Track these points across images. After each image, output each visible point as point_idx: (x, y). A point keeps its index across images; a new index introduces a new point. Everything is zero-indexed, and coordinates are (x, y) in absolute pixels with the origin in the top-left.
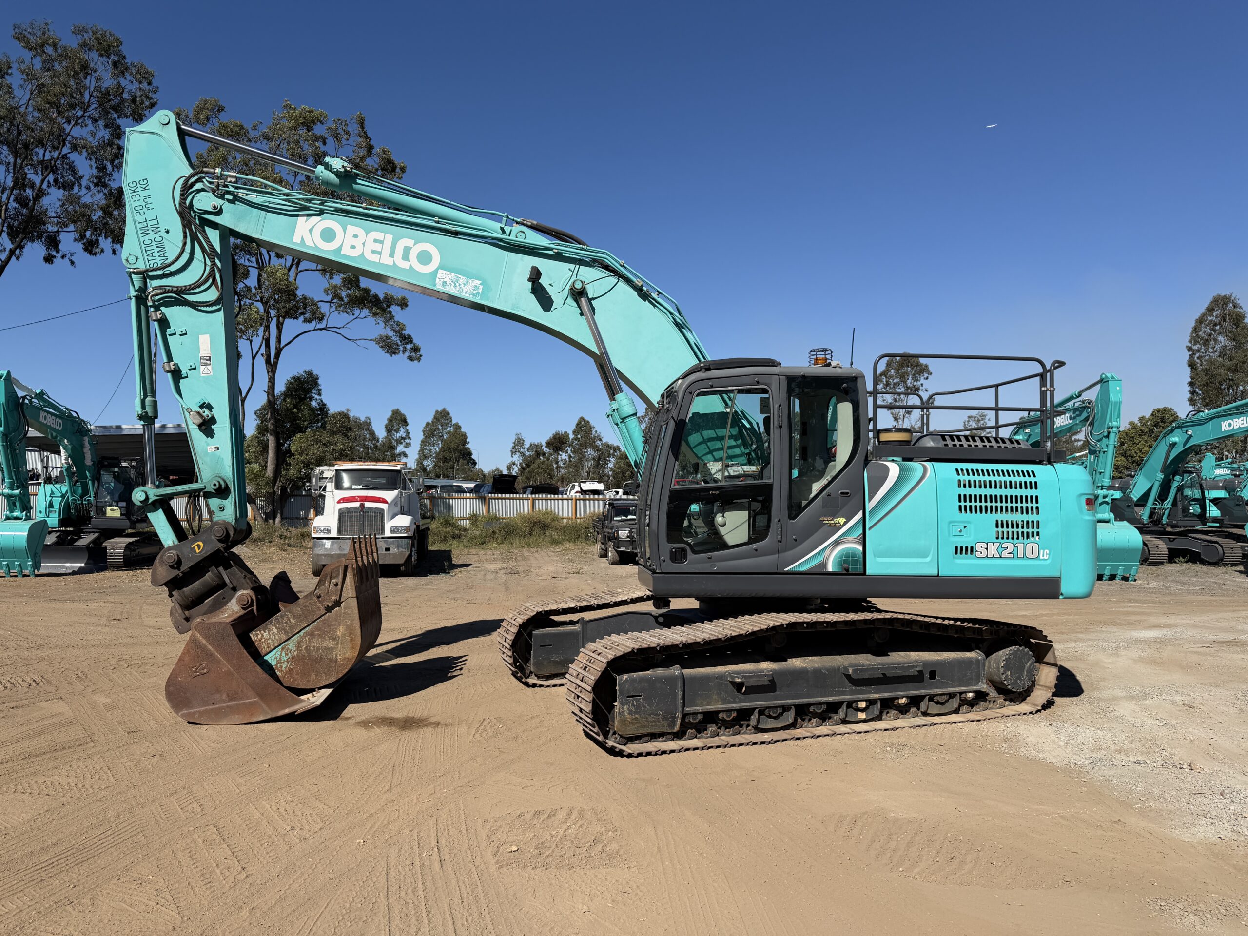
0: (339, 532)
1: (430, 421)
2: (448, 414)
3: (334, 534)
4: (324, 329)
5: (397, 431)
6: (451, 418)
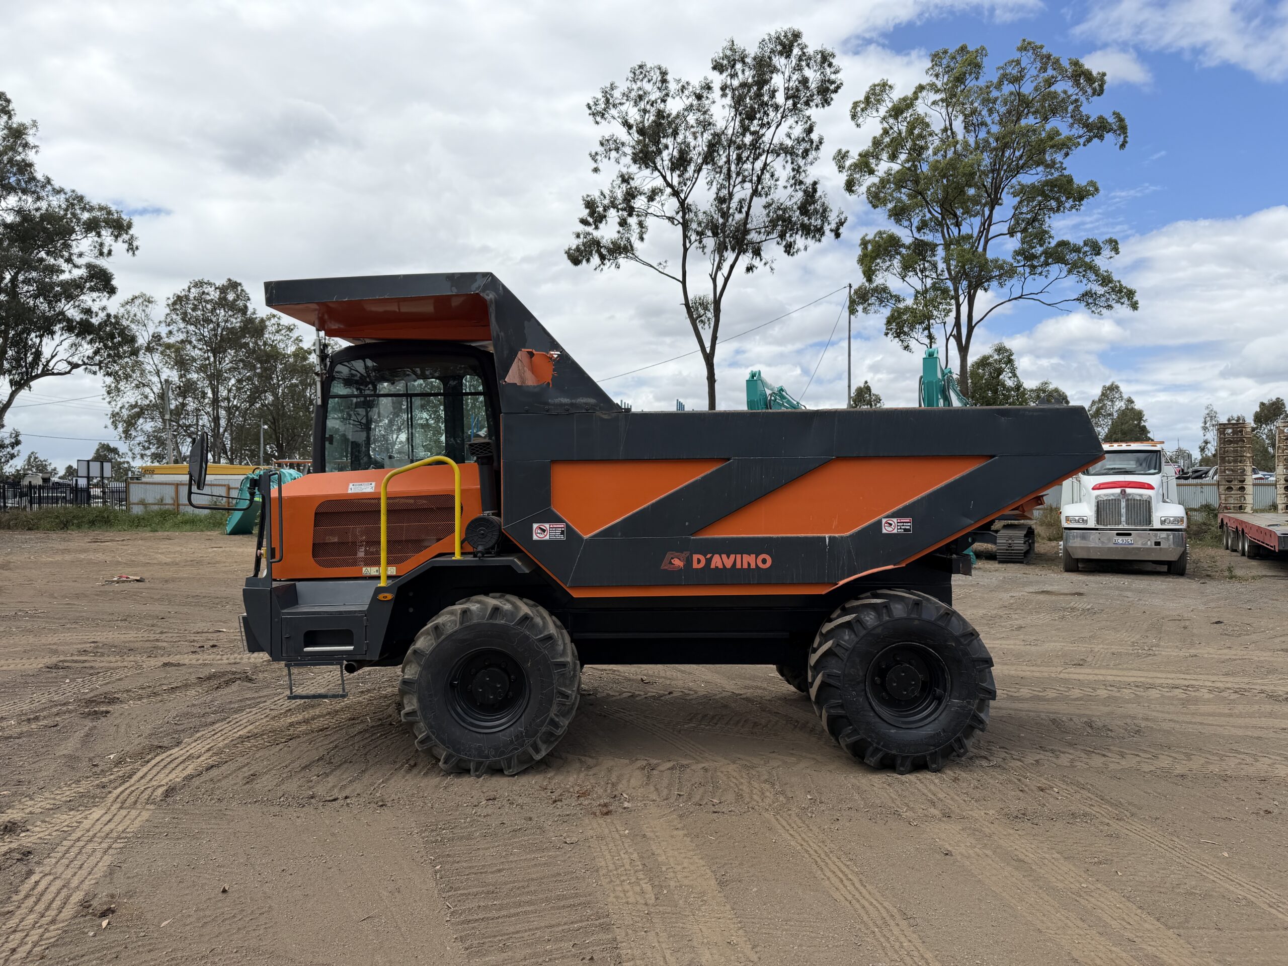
0: (1098, 521)
2: (1118, 388)
3: (1092, 523)
4: (1020, 297)
6: (1121, 392)
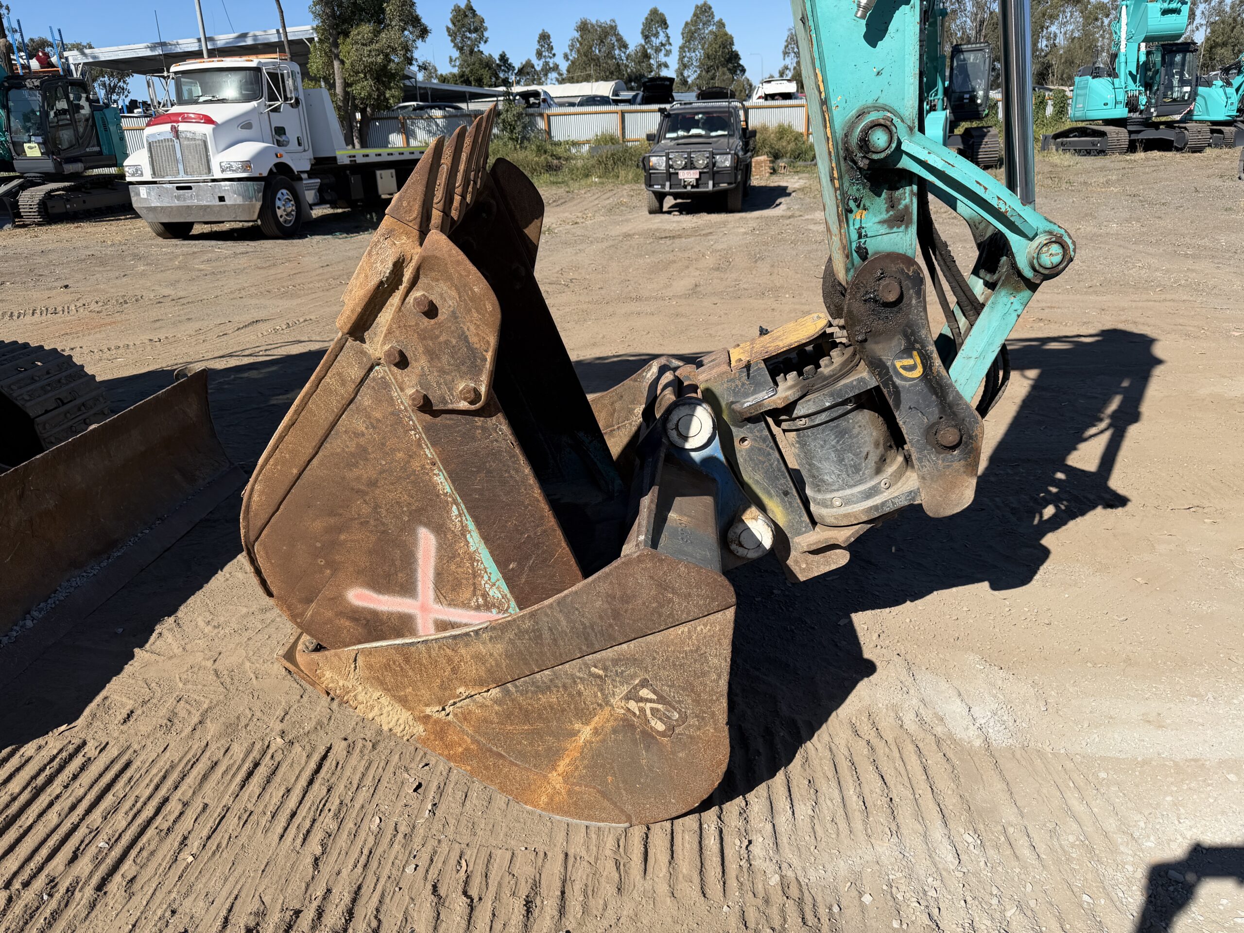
2: (710, 8)
5: (656, 35)
6: (712, 13)
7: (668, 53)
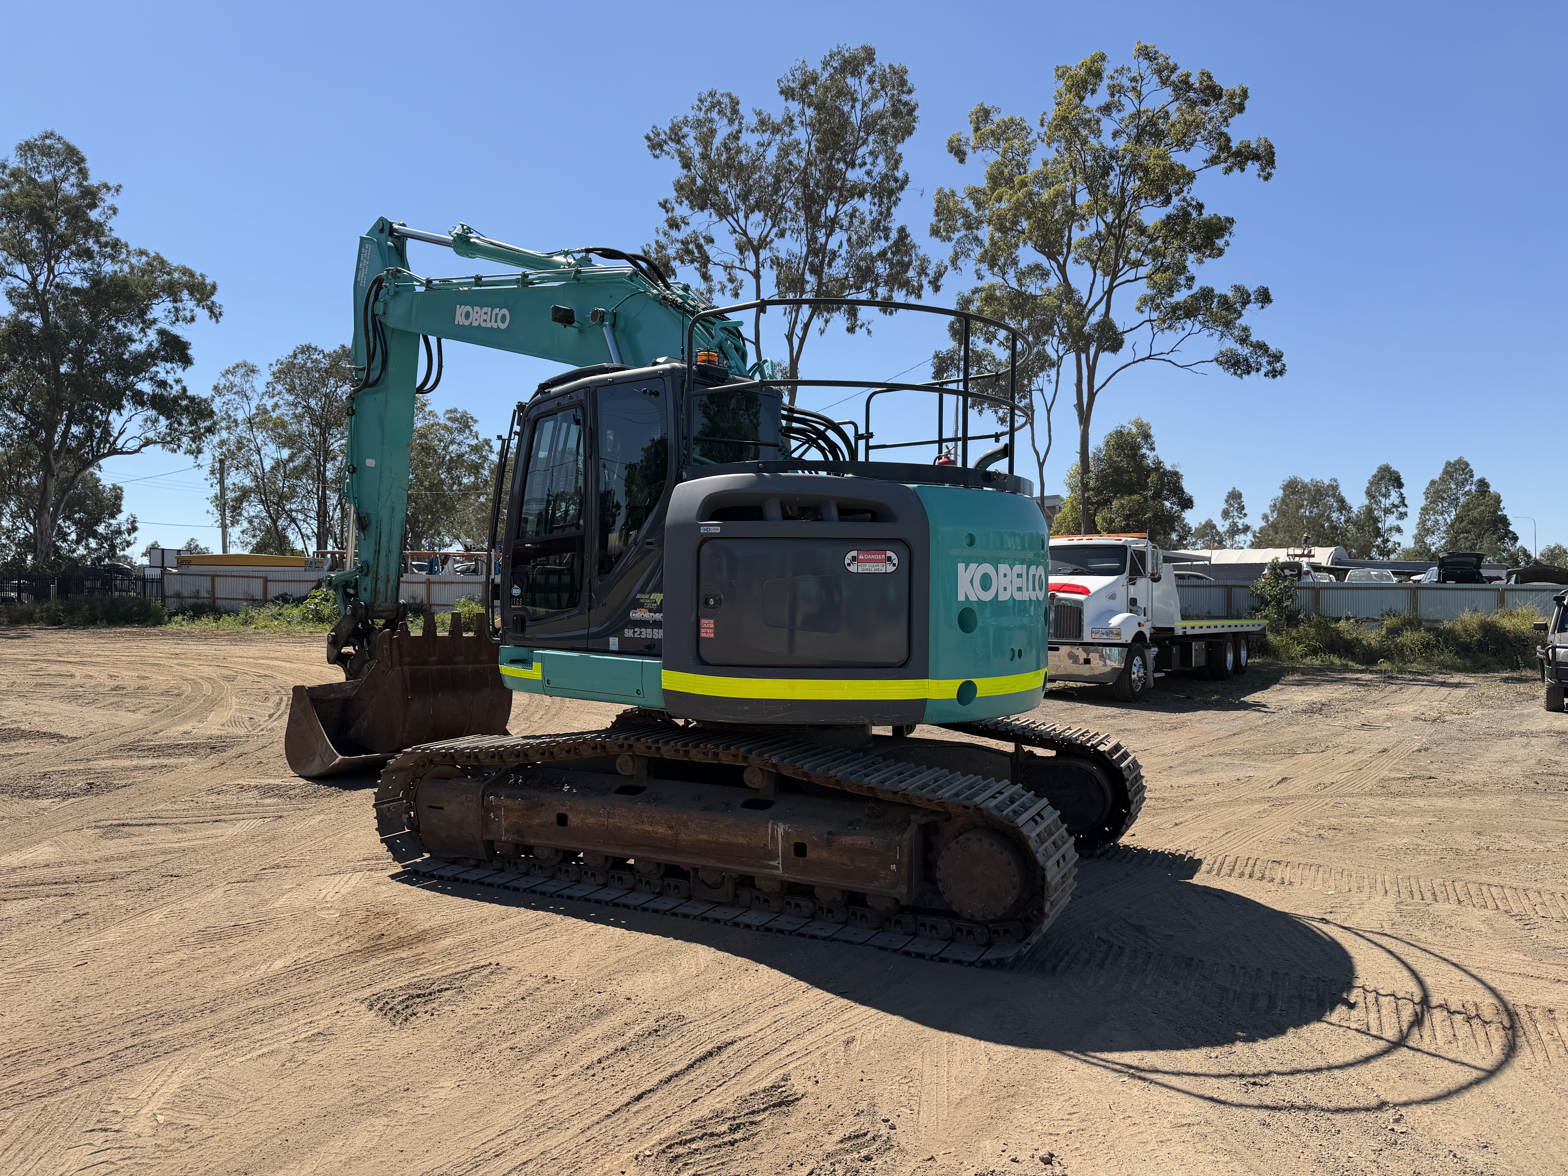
1: (1437, 478)
2: (1467, 465)
4: (1148, 358)
5: (1386, 496)
6: (1471, 471)
7: (1402, 516)
